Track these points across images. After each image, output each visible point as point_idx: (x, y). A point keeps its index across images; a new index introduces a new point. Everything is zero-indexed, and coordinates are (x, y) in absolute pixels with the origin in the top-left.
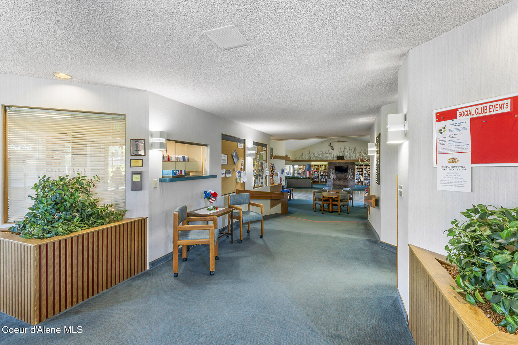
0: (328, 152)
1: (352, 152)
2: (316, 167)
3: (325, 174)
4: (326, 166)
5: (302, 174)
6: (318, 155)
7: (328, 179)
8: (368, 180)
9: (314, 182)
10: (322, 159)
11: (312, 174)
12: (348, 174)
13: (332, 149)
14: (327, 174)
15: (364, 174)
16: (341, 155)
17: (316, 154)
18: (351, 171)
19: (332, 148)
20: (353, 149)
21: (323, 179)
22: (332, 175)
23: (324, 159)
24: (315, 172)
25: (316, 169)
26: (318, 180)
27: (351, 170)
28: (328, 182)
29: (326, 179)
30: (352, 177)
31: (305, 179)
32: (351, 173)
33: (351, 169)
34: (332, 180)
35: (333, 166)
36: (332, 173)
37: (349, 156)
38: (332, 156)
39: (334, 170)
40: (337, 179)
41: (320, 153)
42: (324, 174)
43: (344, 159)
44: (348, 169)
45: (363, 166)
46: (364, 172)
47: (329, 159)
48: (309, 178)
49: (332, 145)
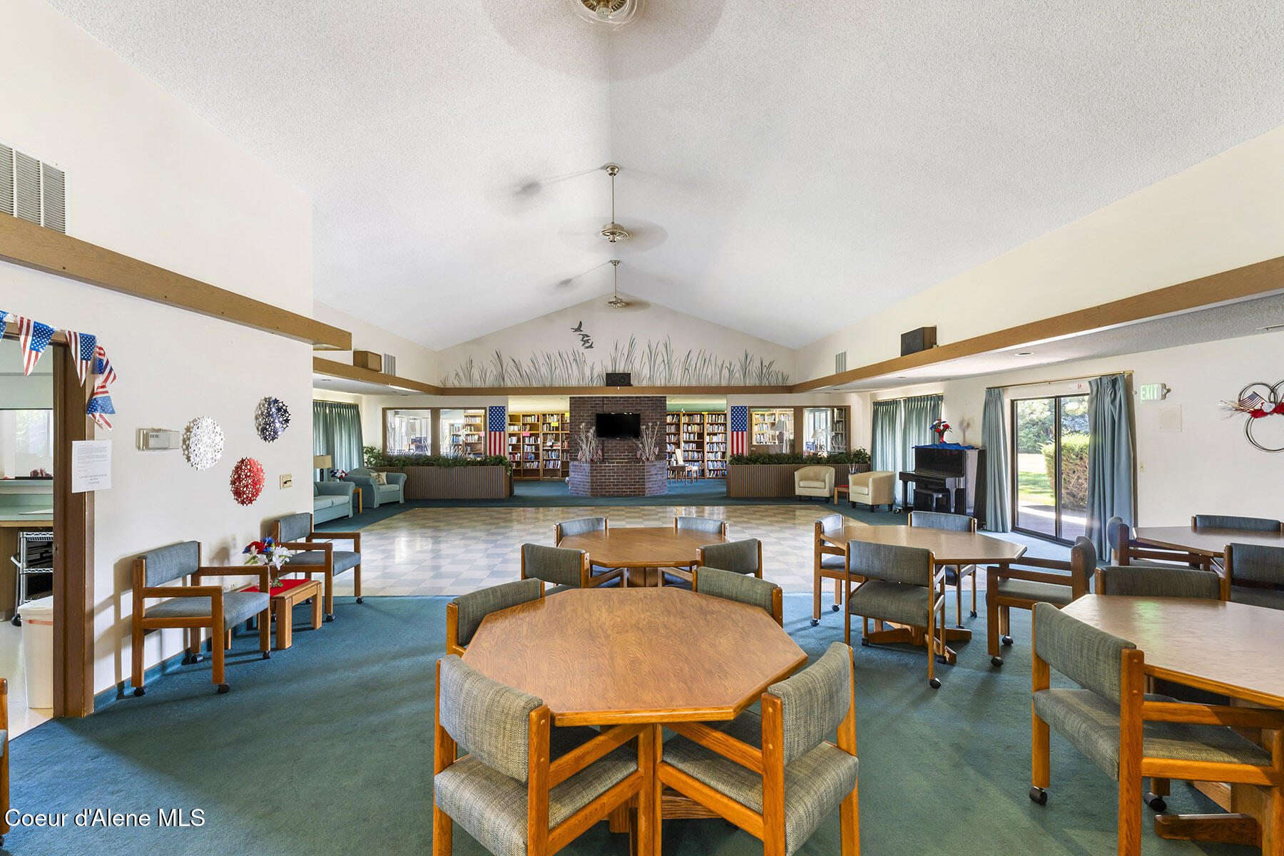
0: (572, 358)
1: (659, 359)
2: (529, 420)
3: (560, 444)
4: (563, 415)
5: (478, 447)
6: (533, 369)
7: (571, 464)
8: (696, 461)
9: (521, 474)
10: (547, 384)
11: (515, 447)
12: (642, 443)
13: (587, 345)
14: (566, 443)
15: (684, 442)
16: (621, 369)
17: (526, 366)
18: (653, 432)
19: (586, 340)
20: (662, 348)
21: (552, 462)
22: (584, 446)
23: (556, 384)
24: (527, 439)
25: (528, 427)
26: (535, 467)
27: (653, 428)
28: (571, 474)
29: (562, 462)
30: (657, 451)
31: (482, 463)
32: (652, 438)
33: (650, 424)
34: (587, 467)
35: (588, 414)
36: (587, 438)
37: (646, 372)
38: (588, 373)
39: (594, 428)
40: (603, 461)
41: (541, 361)
42: (558, 446)
43: (631, 385)
44: (642, 421)
45: (681, 415)
46: (684, 437)
47: (574, 383)
48: (499, 461)
49: (585, 330)
